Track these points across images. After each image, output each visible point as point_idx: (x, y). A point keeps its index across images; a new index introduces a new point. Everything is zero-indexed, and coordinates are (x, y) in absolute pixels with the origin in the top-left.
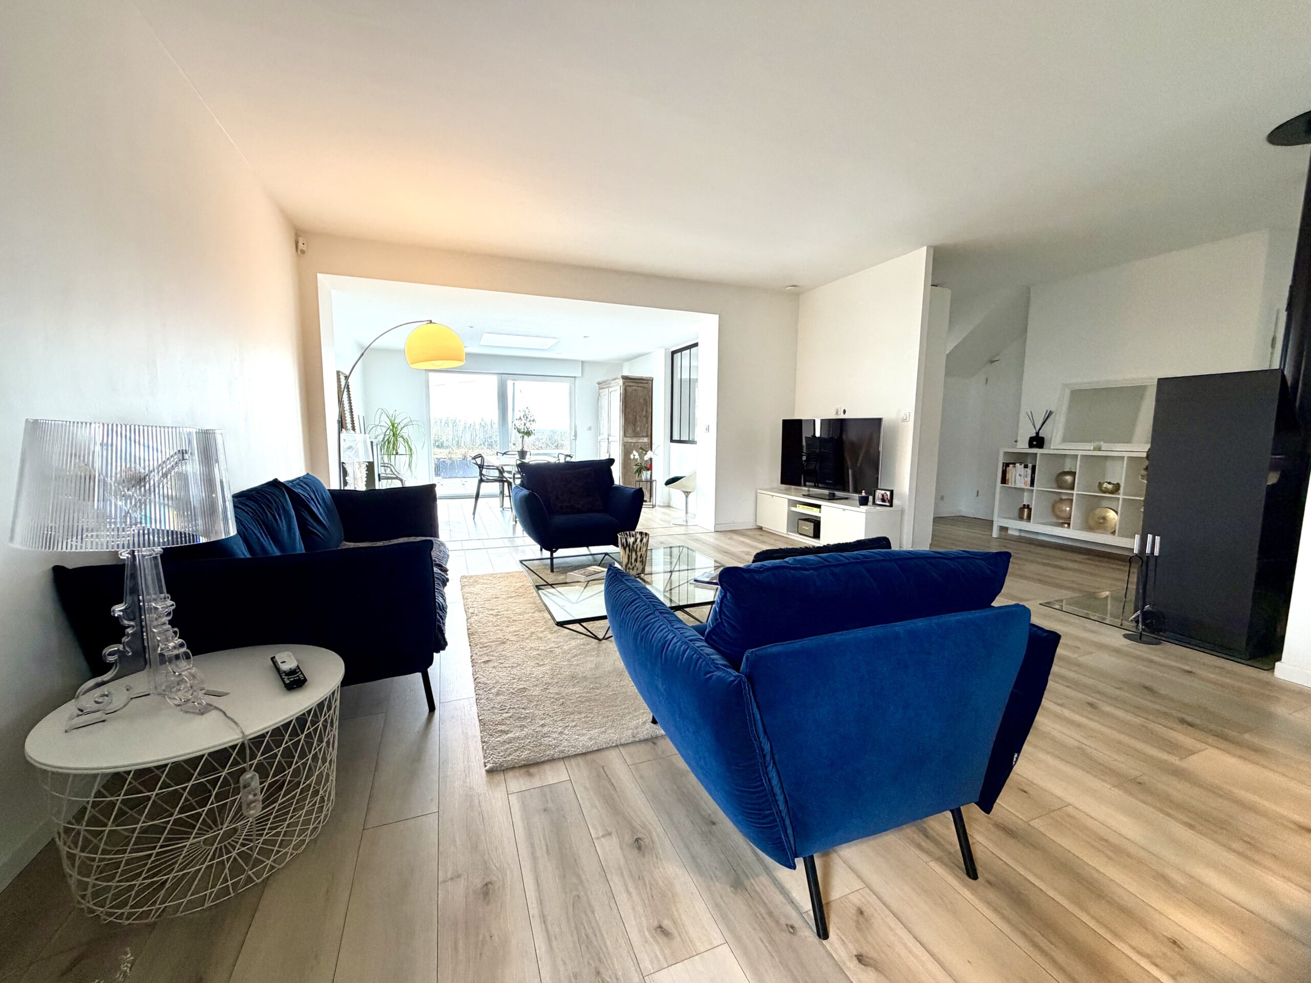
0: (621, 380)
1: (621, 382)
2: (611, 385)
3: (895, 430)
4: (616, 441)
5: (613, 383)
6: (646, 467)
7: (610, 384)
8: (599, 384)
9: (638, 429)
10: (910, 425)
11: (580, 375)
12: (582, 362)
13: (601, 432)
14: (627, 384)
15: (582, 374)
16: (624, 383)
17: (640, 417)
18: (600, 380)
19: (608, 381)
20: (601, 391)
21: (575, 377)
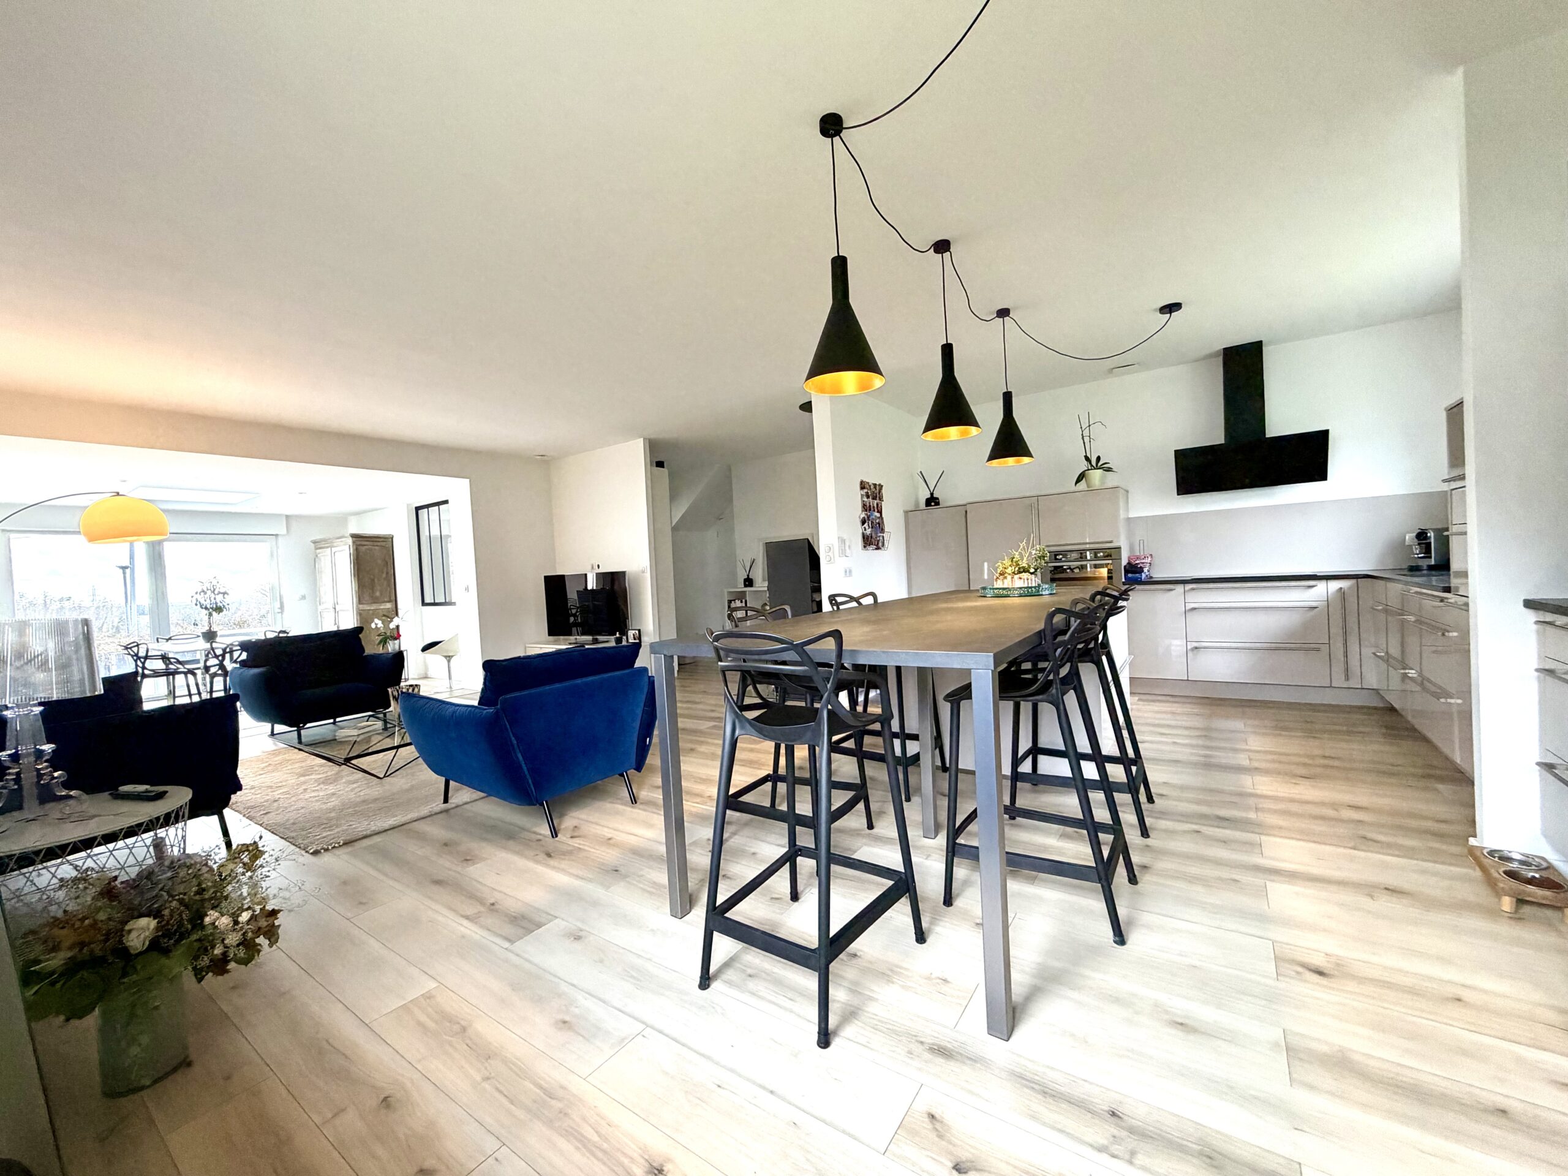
0: (351, 538)
1: (350, 541)
2: (335, 544)
3: (638, 578)
4: (348, 610)
5: (337, 542)
6: (391, 637)
7: (332, 542)
8: (314, 542)
9: (378, 594)
10: (648, 575)
11: (284, 531)
12: (287, 517)
13: (322, 600)
14: (359, 543)
15: (287, 530)
16: (354, 542)
17: (379, 580)
18: (318, 537)
19: (330, 539)
20: (318, 551)
21: (277, 535)
